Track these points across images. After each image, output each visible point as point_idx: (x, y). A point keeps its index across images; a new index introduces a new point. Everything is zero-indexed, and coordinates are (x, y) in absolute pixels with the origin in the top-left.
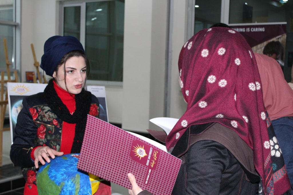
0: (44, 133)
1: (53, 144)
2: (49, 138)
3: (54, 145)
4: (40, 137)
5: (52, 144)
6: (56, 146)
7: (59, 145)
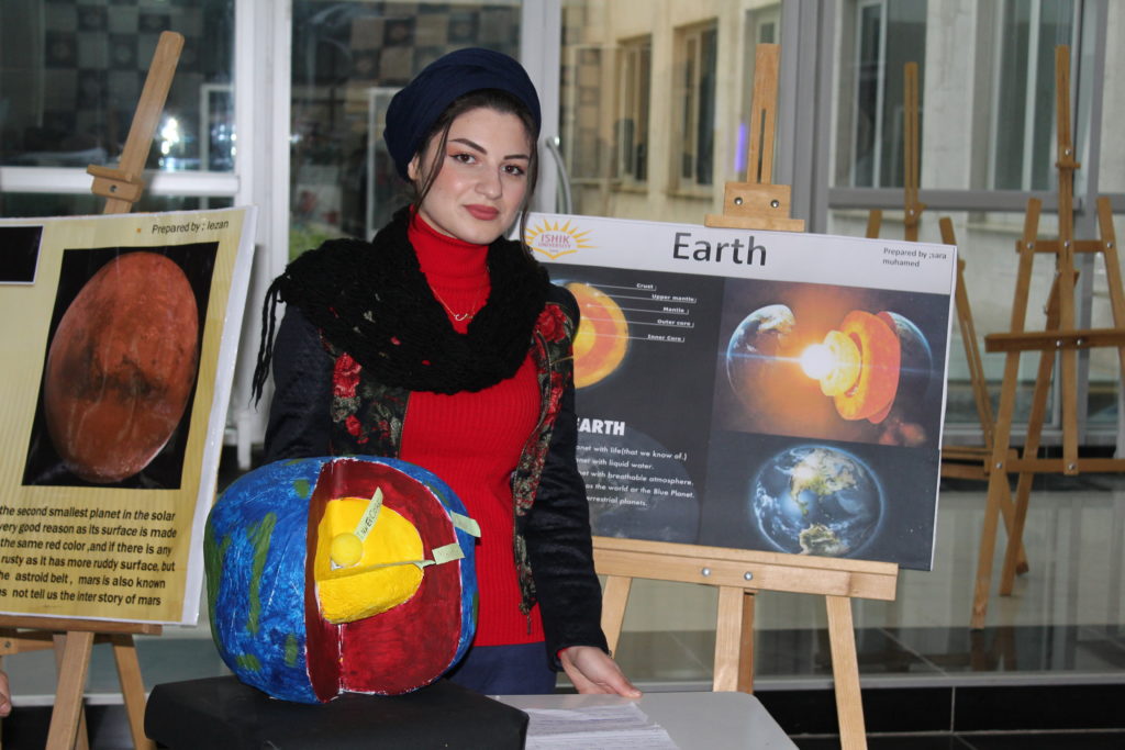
0: (352, 377)
1: (380, 414)
2: (368, 393)
3: (382, 418)
4: (339, 390)
5: (377, 412)
6: (389, 421)
7: (400, 417)
